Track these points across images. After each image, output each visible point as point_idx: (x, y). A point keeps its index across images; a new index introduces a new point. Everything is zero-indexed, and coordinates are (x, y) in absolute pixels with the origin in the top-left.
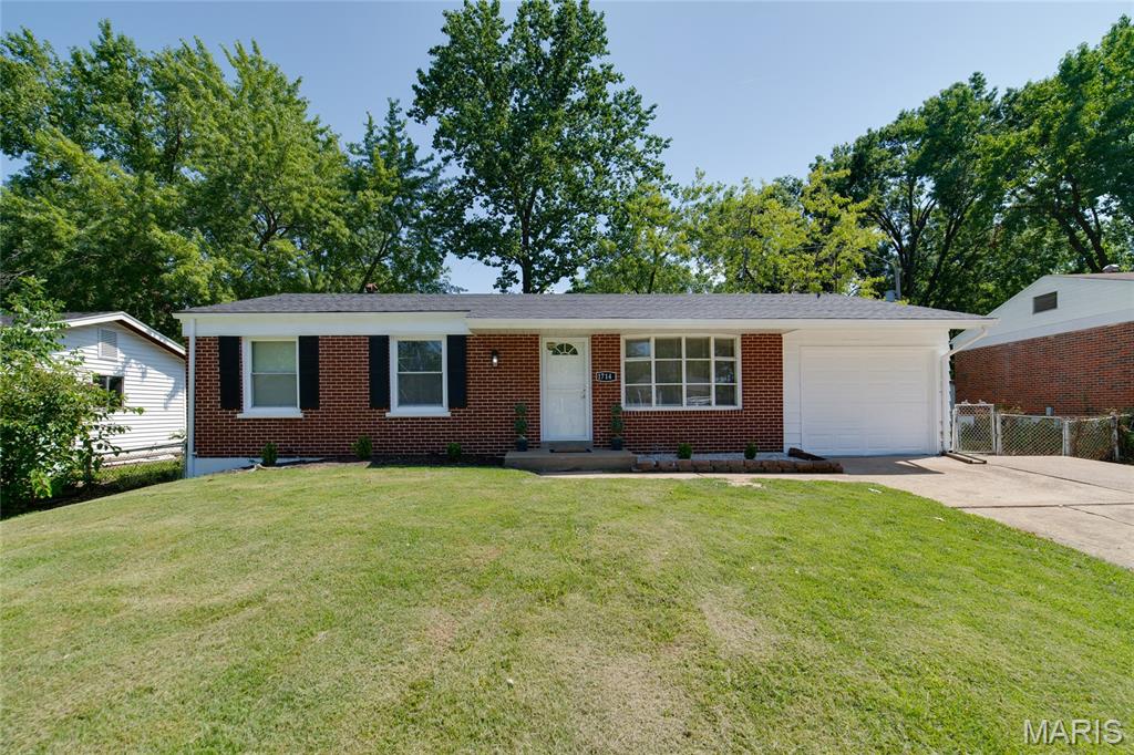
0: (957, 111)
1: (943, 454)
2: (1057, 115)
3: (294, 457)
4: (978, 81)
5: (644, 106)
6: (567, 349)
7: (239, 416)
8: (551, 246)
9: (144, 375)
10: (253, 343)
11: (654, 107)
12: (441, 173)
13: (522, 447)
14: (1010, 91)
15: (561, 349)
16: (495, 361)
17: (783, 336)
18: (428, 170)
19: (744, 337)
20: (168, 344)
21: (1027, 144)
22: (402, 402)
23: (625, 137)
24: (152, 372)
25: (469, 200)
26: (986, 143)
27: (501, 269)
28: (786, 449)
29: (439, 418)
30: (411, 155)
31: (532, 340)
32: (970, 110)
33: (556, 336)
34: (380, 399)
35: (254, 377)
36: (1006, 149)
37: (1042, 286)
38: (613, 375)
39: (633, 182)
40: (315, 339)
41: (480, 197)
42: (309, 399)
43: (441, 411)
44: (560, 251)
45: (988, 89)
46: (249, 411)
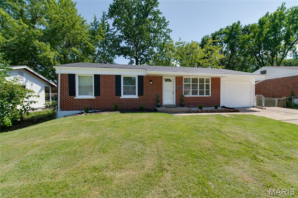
0: (235, 29)
1: (253, 107)
2: (257, 32)
3: (93, 110)
4: (239, 22)
5: (166, 21)
6: (169, 80)
7: (75, 98)
8: (143, 54)
9: (32, 85)
10: (79, 76)
11: (169, 22)
12: (117, 33)
13: (159, 106)
14: (246, 26)
15: (167, 80)
16: (151, 83)
17: (221, 78)
18: (113, 32)
19: (212, 78)
20: (40, 76)
21: (251, 38)
22: (124, 94)
23: (161, 28)
24: (34, 84)
25: (121, 41)
26: (242, 37)
27: (130, 60)
28: (221, 106)
29: (135, 99)
30: (108, 28)
31: (161, 77)
32: (238, 29)
33: (167, 76)
34: (118, 93)
35: (79, 86)
36: (246, 38)
37: (263, 69)
38: (181, 87)
39: (163, 40)
40: (99, 75)
41: (124, 41)
42: (97, 93)
43: (136, 96)
44: (145, 56)
45: (241, 25)
46: (78, 97)
